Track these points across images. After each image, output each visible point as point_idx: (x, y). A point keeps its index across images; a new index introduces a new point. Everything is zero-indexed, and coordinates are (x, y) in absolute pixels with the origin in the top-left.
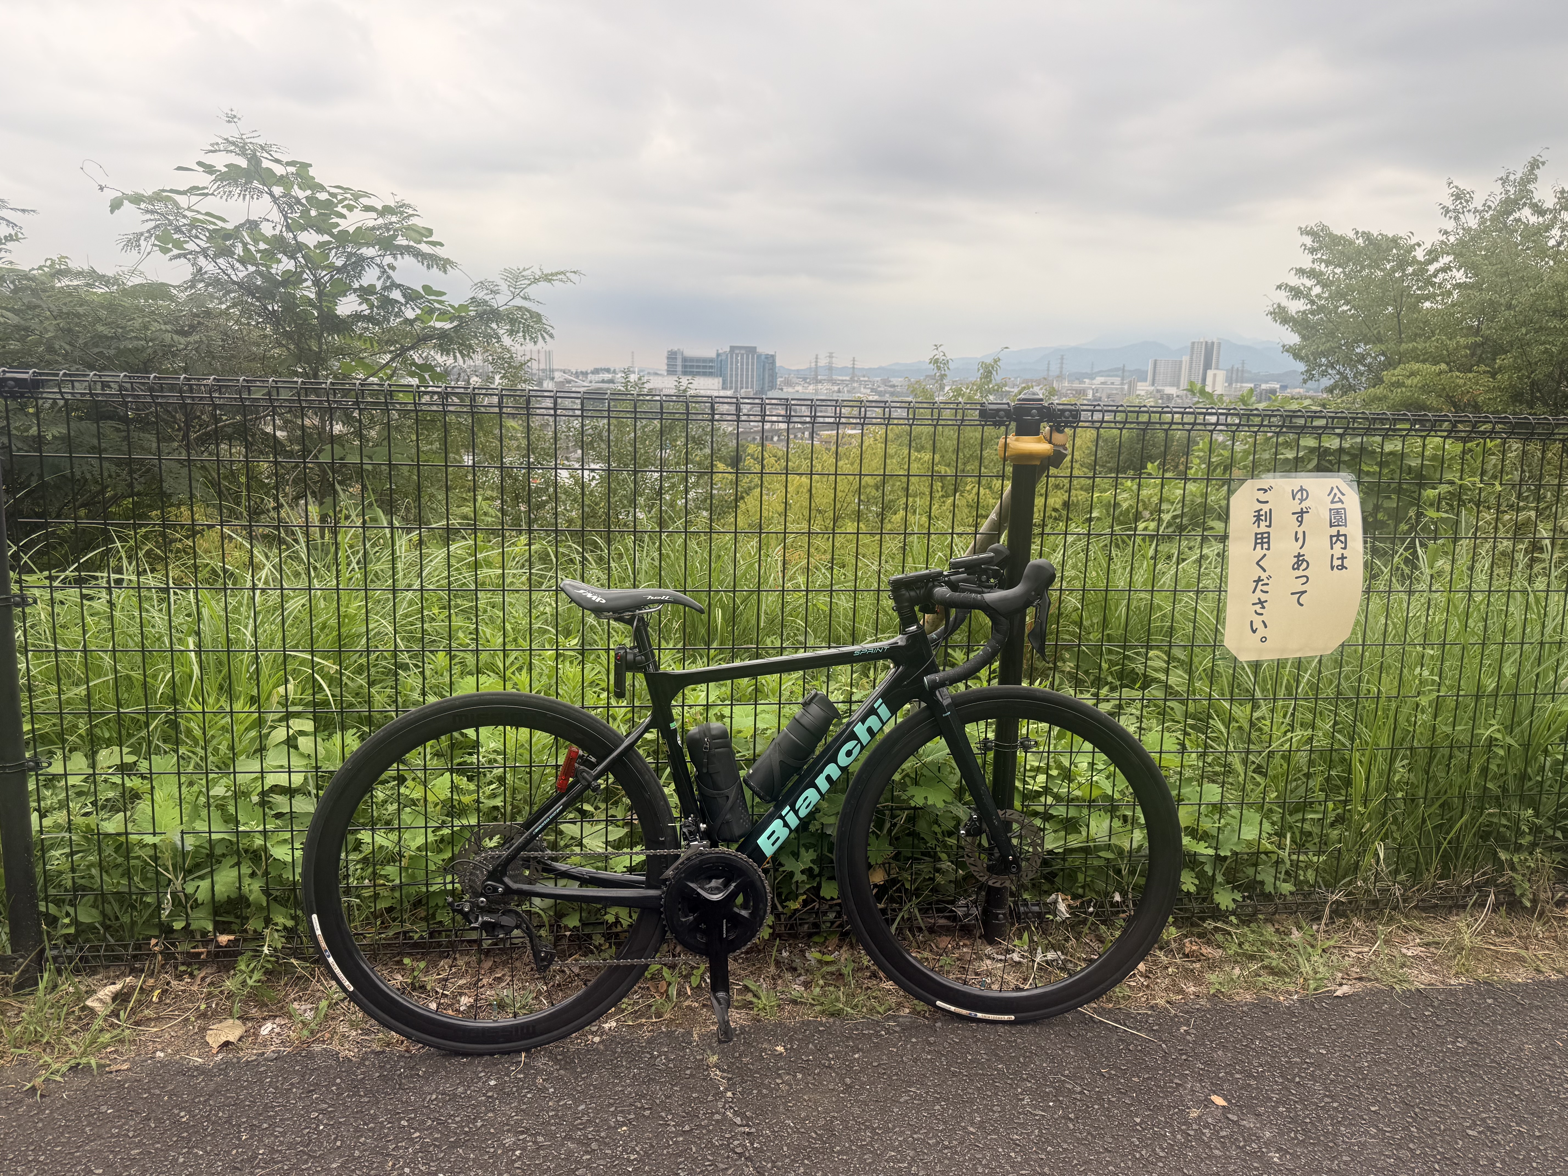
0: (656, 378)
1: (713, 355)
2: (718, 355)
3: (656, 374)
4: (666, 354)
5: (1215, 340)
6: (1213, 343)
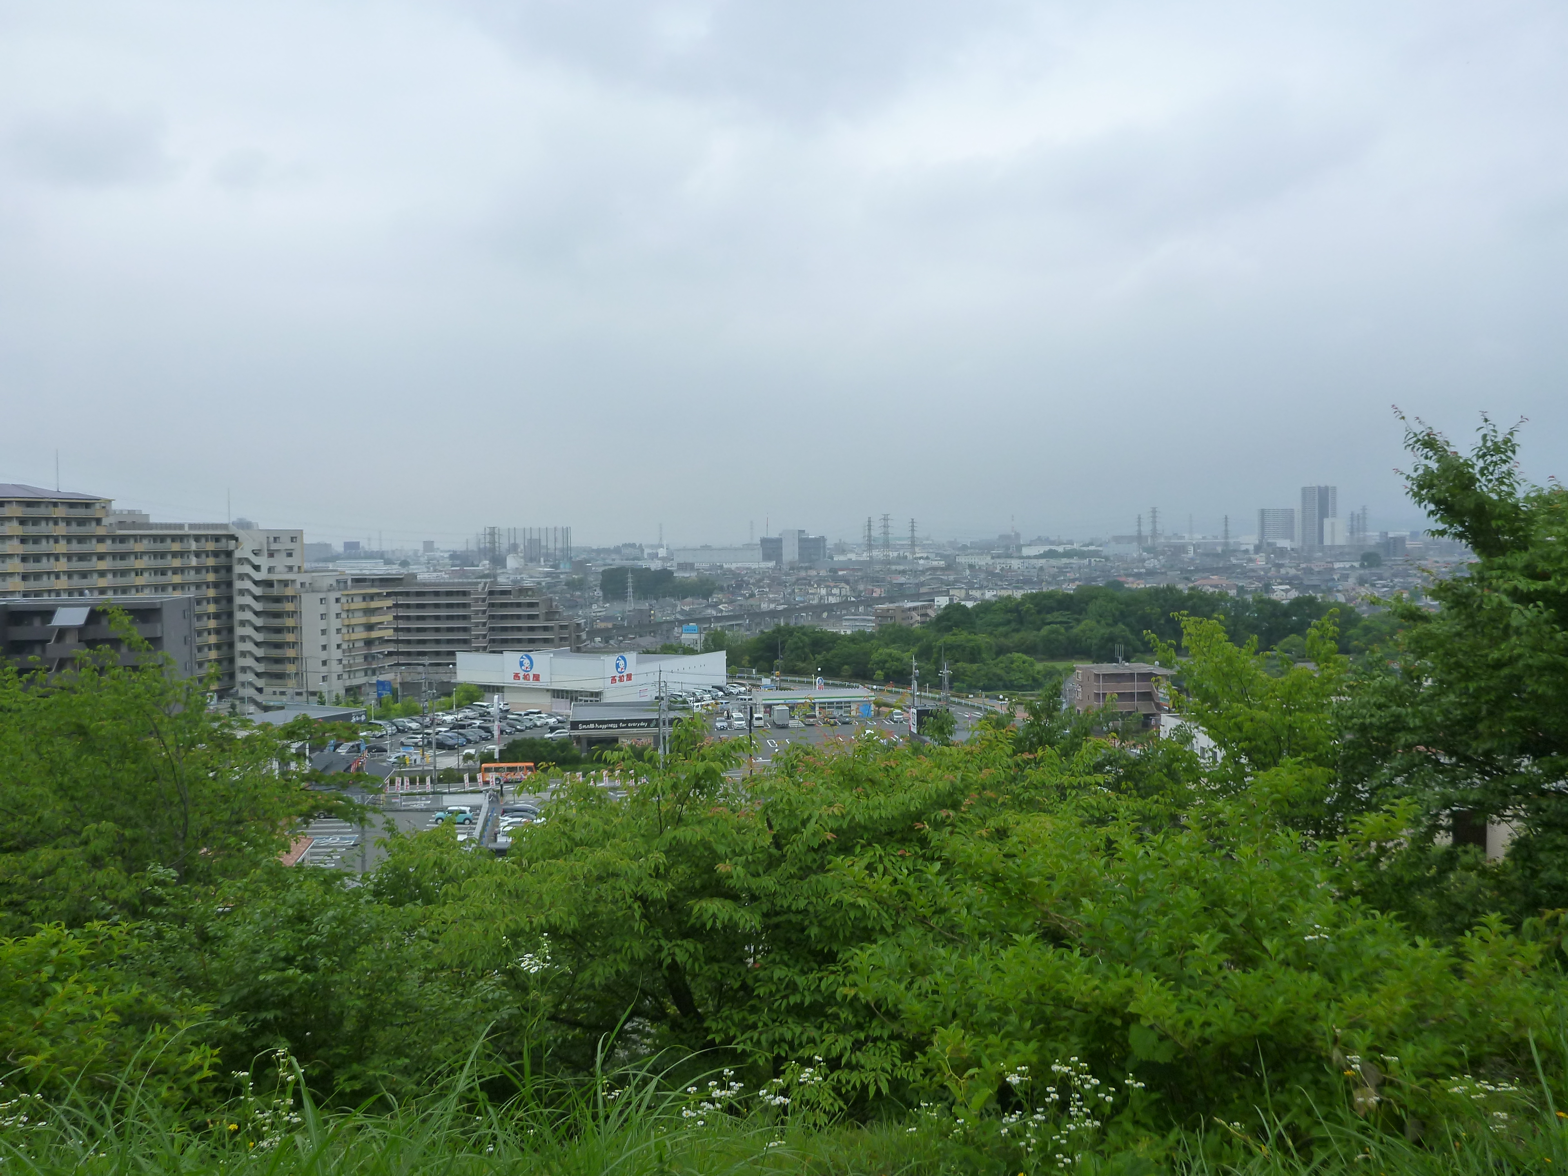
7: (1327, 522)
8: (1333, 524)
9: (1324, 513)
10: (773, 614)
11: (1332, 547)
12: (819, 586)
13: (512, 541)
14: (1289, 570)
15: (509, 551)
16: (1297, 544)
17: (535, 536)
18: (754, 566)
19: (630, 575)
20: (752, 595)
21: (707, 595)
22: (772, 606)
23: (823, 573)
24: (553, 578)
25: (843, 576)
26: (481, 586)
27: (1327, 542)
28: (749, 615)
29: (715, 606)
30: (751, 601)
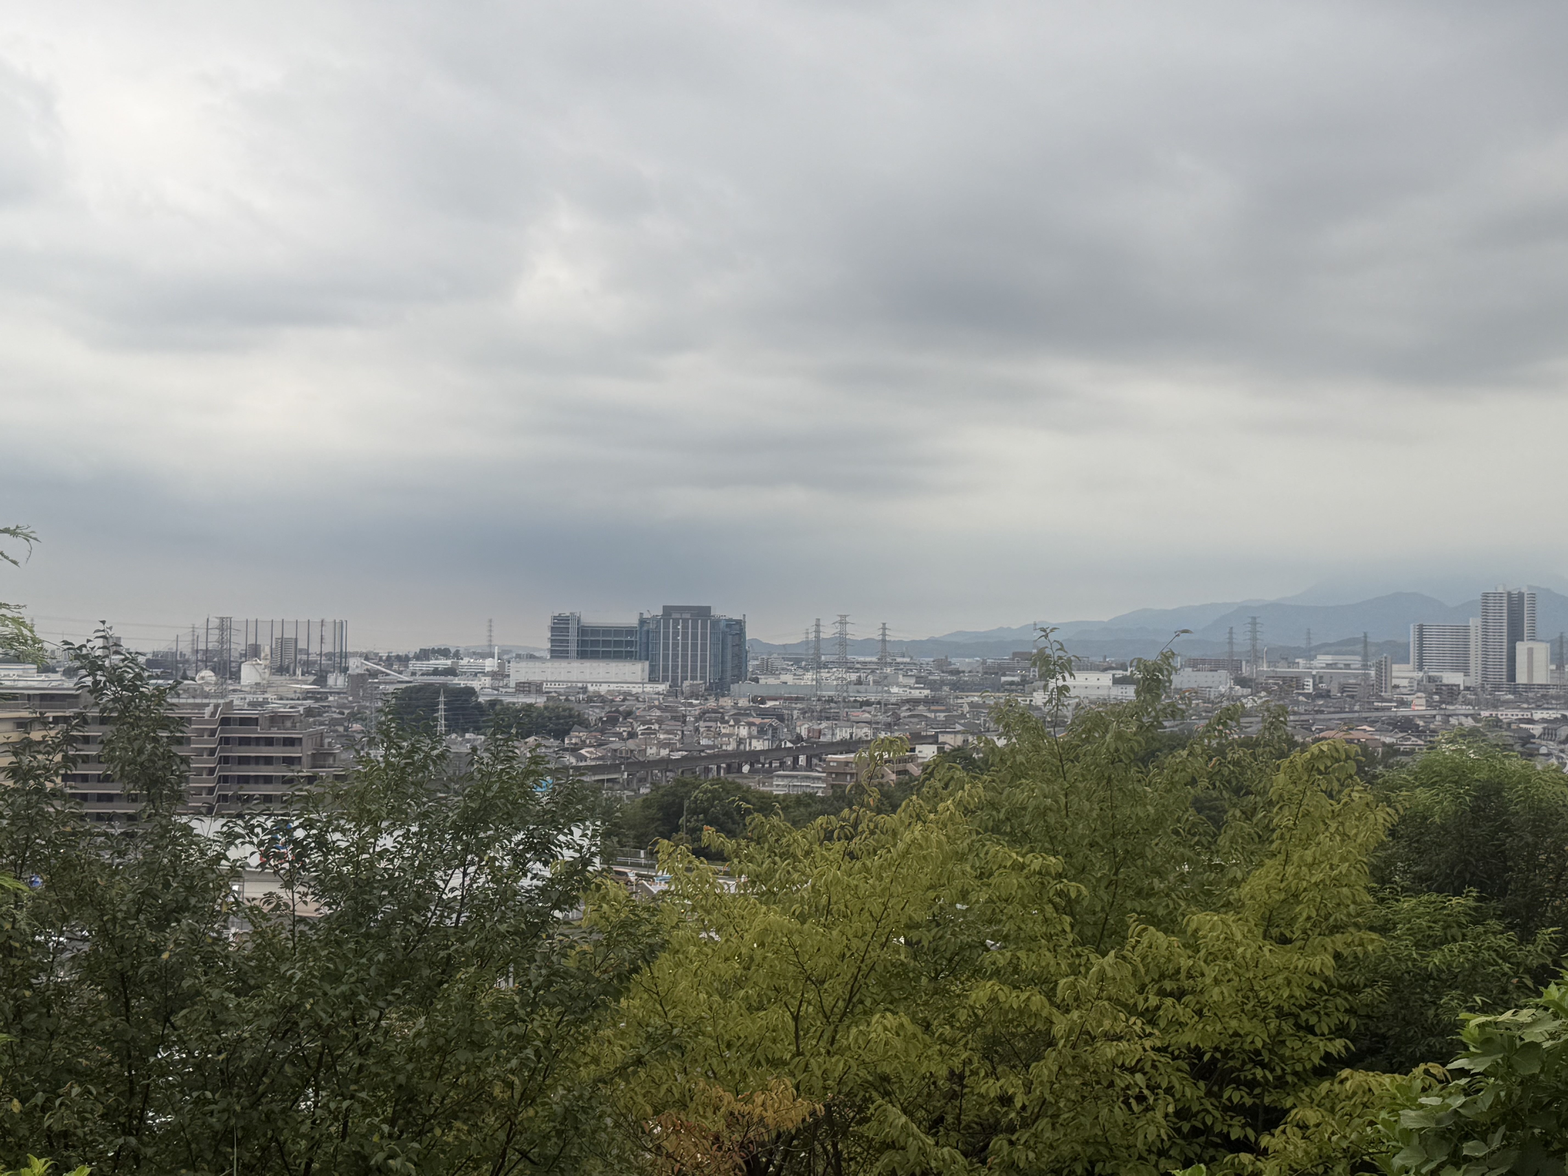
0: (531, 664)
1: (633, 621)
2: (643, 622)
3: (531, 657)
4: (548, 623)
5: (1524, 590)
6: (1521, 595)
7: (1521, 648)
8: (1530, 651)
9: (1515, 634)
10: (665, 764)
11: (1529, 687)
12: (737, 723)
13: (251, 641)
14: (1463, 719)
15: (245, 656)
16: (1474, 680)
17: (289, 634)
18: (636, 689)
19: (442, 699)
20: (632, 735)
21: (560, 734)
22: (664, 752)
23: (743, 703)
24: (317, 700)
25: (774, 708)
26: (208, 711)
27: (1522, 678)
28: (628, 765)
29: (574, 750)
30: (631, 744)
